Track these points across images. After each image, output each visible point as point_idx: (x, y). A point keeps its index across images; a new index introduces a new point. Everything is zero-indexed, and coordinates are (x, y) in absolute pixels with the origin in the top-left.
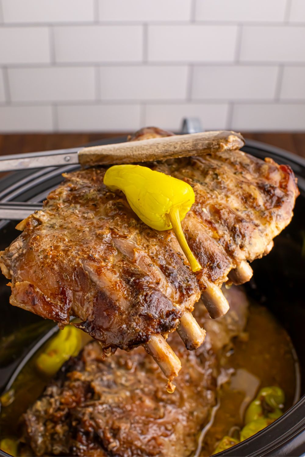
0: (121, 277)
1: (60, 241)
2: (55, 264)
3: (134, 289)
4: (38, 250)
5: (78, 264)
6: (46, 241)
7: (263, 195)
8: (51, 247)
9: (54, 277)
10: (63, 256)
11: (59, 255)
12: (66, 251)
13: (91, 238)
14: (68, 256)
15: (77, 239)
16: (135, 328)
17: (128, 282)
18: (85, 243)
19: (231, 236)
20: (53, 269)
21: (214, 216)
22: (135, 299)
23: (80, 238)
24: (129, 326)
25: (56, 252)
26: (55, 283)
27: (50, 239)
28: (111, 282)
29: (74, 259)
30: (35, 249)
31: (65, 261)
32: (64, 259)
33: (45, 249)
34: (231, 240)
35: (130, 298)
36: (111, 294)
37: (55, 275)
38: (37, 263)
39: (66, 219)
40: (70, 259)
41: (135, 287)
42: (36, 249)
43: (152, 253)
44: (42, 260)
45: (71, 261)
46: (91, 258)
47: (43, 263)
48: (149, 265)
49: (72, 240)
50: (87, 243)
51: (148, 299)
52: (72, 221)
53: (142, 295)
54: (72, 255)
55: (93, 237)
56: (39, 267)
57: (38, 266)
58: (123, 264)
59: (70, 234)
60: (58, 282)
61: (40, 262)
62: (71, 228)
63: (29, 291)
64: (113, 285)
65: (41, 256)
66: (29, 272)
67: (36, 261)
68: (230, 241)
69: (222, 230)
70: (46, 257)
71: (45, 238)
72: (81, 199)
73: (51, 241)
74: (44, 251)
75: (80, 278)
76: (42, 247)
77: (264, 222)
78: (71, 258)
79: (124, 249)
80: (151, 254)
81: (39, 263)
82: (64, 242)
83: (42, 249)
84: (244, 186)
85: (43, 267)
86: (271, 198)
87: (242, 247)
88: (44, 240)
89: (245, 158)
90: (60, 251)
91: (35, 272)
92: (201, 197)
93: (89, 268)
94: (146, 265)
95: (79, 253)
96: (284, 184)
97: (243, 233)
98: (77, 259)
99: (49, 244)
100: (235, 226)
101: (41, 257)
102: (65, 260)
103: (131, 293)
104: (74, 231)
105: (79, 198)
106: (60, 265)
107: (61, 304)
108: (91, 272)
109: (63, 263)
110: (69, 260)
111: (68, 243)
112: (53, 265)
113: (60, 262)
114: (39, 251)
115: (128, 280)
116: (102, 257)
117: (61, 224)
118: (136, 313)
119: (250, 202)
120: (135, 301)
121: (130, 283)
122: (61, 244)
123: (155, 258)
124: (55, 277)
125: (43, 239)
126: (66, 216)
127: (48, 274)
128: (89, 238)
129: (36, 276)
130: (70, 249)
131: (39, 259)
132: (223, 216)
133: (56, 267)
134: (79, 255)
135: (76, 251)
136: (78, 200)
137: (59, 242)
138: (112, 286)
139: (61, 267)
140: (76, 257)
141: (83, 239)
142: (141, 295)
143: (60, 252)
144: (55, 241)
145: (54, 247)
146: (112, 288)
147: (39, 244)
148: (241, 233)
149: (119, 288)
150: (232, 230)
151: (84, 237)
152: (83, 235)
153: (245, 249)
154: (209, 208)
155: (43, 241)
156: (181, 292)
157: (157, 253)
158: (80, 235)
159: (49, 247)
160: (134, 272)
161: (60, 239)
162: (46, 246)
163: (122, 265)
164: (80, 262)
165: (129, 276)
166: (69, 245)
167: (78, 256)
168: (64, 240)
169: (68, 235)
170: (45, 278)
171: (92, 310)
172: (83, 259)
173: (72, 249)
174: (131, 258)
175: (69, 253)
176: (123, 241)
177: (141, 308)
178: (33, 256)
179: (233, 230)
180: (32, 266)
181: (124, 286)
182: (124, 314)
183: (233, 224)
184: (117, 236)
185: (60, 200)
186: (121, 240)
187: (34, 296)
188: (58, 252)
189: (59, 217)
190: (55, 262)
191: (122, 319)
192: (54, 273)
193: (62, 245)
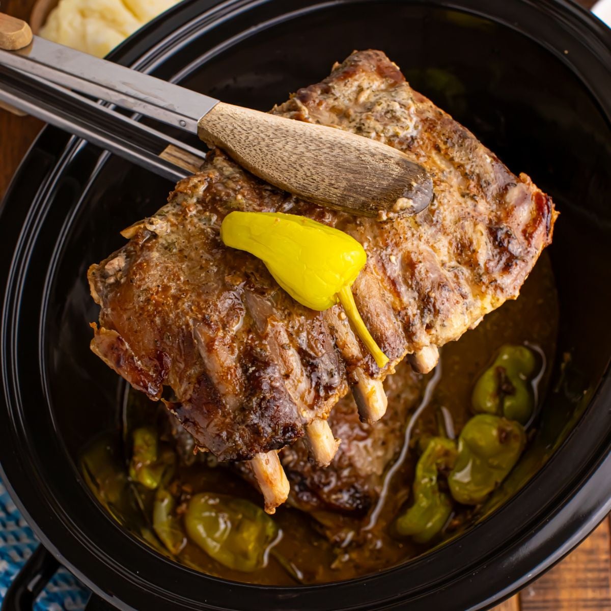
0: (239, 359)
1: (173, 280)
2: (157, 315)
3: (250, 385)
4: (140, 286)
5: (188, 325)
6: (154, 275)
7: (490, 246)
8: (159, 286)
9: (152, 334)
10: (172, 305)
11: (166, 303)
12: (177, 299)
13: (215, 285)
14: (177, 308)
15: (197, 281)
16: (237, 441)
17: (245, 371)
18: (206, 292)
19: (418, 308)
20: (152, 321)
21: (406, 271)
22: (247, 401)
23: (201, 280)
24: (230, 436)
25: (163, 296)
26: (152, 343)
27: (159, 273)
28: (222, 366)
29: (184, 315)
30: (136, 283)
31: (171, 315)
32: (171, 311)
33: (149, 288)
34: (416, 314)
35: (241, 396)
36: (219, 383)
37: (154, 331)
38: (135, 307)
39: (191, 239)
40: (178, 313)
41: (251, 382)
42: (138, 283)
43: (293, 327)
44: (141, 304)
45: (180, 318)
46: (206, 322)
47: (142, 308)
48: (282, 347)
49: (190, 281)
50: (207, 292)
51: (263, 405)
52: (197, 247)
53: (258, 398)
54: (183, 308)
55: (219, 285)
56: (136, 313)
57: (135, 311)
58: (248, 339)
59: (190, 269)
60: (156, 341)
61: (139, 307)
62: (192, 260)
63: (116, 345)
64: (224, 372)
65: (142, 298)
66: (121, 316)
67: (134, 303)
68: (414, 315)
69: (408, 297)
70: (148, 301)
71: (153, 268)
72: (221, 206)
73: (160, 276)
74: (148, 290)
75: (185, 344)
76: (146, 283)
77: (477, 292)
78: (180, 313)
79: (256, 314)
80: (290, 330)
81: (137, 308)
82: (178, 282)
83: (145, 287)
84: (468, 224)
85: (141, 314)
86: (500, 253)
87: (429, 327)
88: (152, 272)
89: (489, 168)
90: (168, 297)
91: (129, 319)
92: (395, 235)
93: (200, 336)
94: (279, 345)
95: (193, 308)
96: (530, 230)
97: (437, 308)
98: (188, 317)
99: (156, 281)
100: (430, 294)
101: (141, 300)
102: (172, 313)
103: (244, 389)
104: (196, 265)
105: (219, 203)
106: (164, 319)
107: (154, 373)
108: (201, 343)
109: (168, 316)
110: (177, 315)
111: (182, 286)
112: (155, 316)
113: (165, 314)
114: (141, 289)
115: (246, 367)
116: (222, 320)
117: (182, 247)
118: (243, 422)
119: (467, 255)
120: (247, 403)
121: (248, 374)
122: (172, 284)
123: (294, 336)
124: (154, 334)
125: (150, 271)
126: (192, 235)
127: (146, 327)
128: (213, 285)
129: (129, 324)
130: (182, 296)
131: (138, 302)
132: (417, 274)
133: (158, 320)
134: (192, 310)
135: (190, 303)
136: (217, 207)
137: (171, 281)
138: (222, 374)
139: (164, 322)
140: (187, 314)
141: (204, 285)
142: (256, 398)
143: (169, 299)
144: (166, 278)
145: (162, 288)
146: (221, 377)
147: (143, 275)
148: (434, 306)
149: (231, 378)
150: (423, 300)
151: (206, 281)
152: (205, 277)
153: (433, 331)
154: (402, 255)
155: (150, 273)
156: (317, 391)
157: (299, 329)
158: (202, 275)
159: (155, 287)
160: (258, 356)
161: (174, 275)
162: (152, 283)
163: (245, 341)
164: (191, 322)
165: (250, 361)
166: (183, 289)
167: (190, 312)
168: (179, 279)
169: (186, 270)
170: (140, 332)
171: (190, 395)
172: (195, 320)
173: (185, 298)
174: (261, 330)
175: (180, 303)
176: (258, 299)
177: (251, 416)
178: (132, 295)
179: (425, 300)
180: (127, 310)
181: (239, 376)
182: (228, 417)
183: (428, 290)
184: (252, 290)
185: (192, 197)
186: (256, 298)
187: (120, 354)
188: (166, 297)
189: (183, 232)
190: (159, 312)
191: (223, 423)
192: (153, 328)
193: (174, 286)
